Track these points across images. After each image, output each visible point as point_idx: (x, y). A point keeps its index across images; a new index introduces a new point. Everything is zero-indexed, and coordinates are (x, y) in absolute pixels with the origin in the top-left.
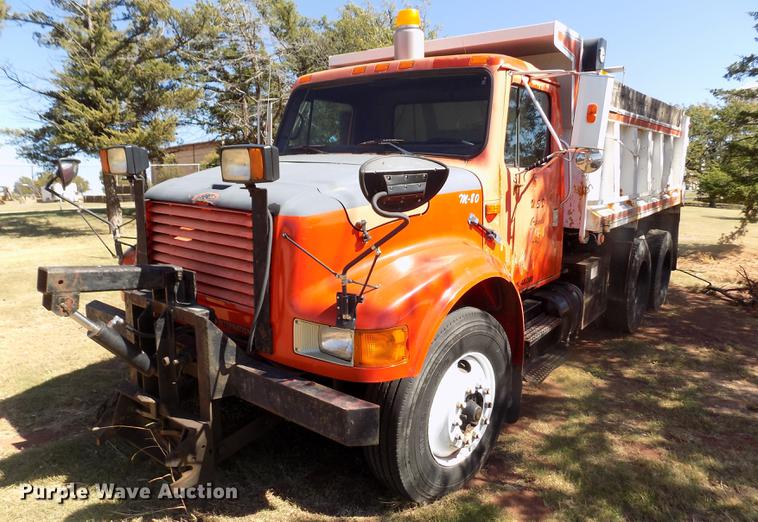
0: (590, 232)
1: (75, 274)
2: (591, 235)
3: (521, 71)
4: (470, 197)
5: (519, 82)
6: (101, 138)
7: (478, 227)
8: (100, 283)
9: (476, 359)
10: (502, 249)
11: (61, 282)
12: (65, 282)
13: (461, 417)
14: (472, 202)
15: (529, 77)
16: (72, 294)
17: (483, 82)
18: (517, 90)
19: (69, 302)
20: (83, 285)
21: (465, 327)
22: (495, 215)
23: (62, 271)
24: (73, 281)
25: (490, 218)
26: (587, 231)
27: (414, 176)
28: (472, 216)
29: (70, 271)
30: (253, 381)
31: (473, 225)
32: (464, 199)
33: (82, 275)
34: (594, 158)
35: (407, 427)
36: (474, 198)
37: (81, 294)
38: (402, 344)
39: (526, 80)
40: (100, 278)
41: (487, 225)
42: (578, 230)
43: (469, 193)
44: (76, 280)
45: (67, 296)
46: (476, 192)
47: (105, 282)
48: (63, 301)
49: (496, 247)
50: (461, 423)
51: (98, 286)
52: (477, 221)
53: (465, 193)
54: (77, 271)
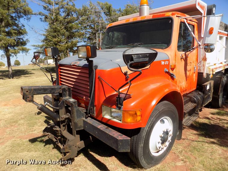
0: (207, 74)
1: (32, 89)
2: (208, 75)
3: (184, 17)
4: (165, 62)
5: (183, 21)
6: (57, 46)
7: (168, 73)
8: (40, 92)
9: (167, 119)
10: (176, 80)
11: (27, 92)
12: (29, 92)
13: (161, 140)
14: (166, 64)
15: (187, 19)
16: (31, 95)
17: (170, 22)
18: (182, 24)
19: (30, 98)
20: (35, 92)
21: (163, 108)
22: (174, 68)
23: (27, 88)
24: (31, 91)
25: (173, 69)
26: (206, 73)
27: (144, 55)
28: (165, 69)
29: (30, 88)
30: (89, 125)
31: (166, 72)
32: (163, 63)
33: (34, 89)
34: (212, 47)
35: (142, 144)
36: (167, 63)
37: (34, 95)
38: (139, 116)
39: (185, 21)
40: (40, 90)
41: (171, 72)
42: (203, 73)
43: (165, 61)
44: (32, 91)
45: (29, 96)
46: (167, 60)
47: (42, 91)
48: (28, 97)
49: (174, 80)
50: (161, 142)
51: (39, 93)
52: (167, 71)
53: (163, 61)
54: (33, 88)
